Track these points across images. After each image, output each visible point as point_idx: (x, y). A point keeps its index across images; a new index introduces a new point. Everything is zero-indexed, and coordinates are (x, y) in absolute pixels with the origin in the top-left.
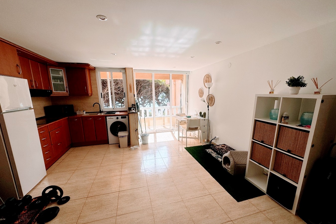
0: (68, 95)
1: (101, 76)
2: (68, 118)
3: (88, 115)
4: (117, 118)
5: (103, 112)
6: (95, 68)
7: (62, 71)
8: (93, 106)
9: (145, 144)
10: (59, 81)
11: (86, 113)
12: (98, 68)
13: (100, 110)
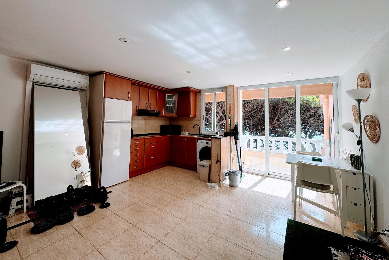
0: (176, 116)
1: (206, 99)
2: (170, 136)
3: (189, 136)
4: (207, 143)
5: (201, 135)
6: (200, 90)
7: (175, 96)
8: (193, 128)
9: (232, 186)
10: (172, 104)
11: (189, 134)
12: (203, 90)
13: (199, 133)
